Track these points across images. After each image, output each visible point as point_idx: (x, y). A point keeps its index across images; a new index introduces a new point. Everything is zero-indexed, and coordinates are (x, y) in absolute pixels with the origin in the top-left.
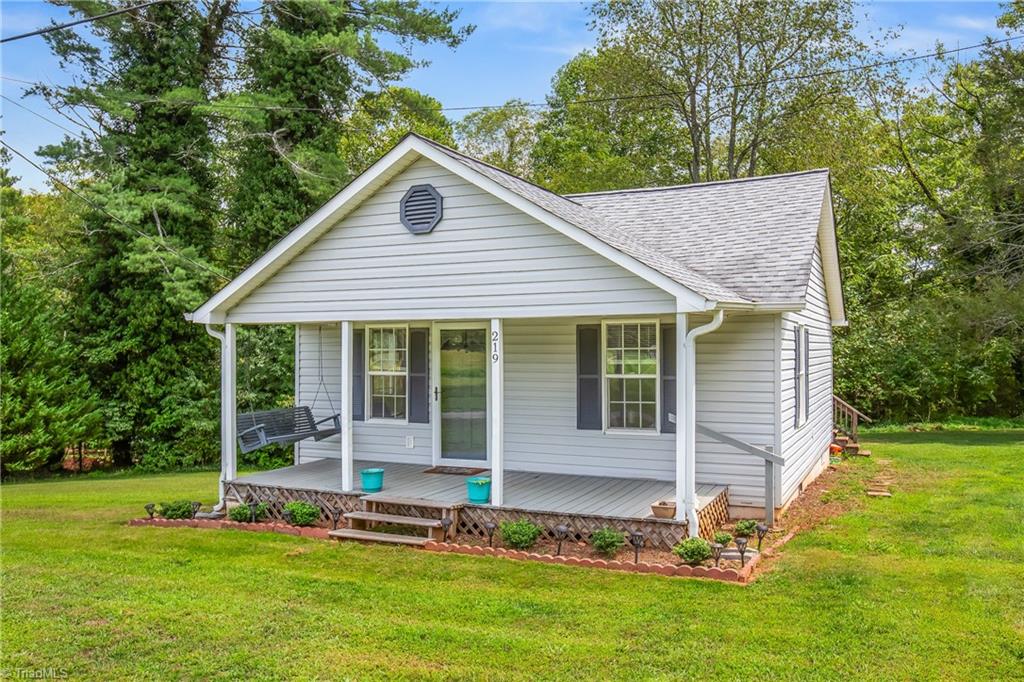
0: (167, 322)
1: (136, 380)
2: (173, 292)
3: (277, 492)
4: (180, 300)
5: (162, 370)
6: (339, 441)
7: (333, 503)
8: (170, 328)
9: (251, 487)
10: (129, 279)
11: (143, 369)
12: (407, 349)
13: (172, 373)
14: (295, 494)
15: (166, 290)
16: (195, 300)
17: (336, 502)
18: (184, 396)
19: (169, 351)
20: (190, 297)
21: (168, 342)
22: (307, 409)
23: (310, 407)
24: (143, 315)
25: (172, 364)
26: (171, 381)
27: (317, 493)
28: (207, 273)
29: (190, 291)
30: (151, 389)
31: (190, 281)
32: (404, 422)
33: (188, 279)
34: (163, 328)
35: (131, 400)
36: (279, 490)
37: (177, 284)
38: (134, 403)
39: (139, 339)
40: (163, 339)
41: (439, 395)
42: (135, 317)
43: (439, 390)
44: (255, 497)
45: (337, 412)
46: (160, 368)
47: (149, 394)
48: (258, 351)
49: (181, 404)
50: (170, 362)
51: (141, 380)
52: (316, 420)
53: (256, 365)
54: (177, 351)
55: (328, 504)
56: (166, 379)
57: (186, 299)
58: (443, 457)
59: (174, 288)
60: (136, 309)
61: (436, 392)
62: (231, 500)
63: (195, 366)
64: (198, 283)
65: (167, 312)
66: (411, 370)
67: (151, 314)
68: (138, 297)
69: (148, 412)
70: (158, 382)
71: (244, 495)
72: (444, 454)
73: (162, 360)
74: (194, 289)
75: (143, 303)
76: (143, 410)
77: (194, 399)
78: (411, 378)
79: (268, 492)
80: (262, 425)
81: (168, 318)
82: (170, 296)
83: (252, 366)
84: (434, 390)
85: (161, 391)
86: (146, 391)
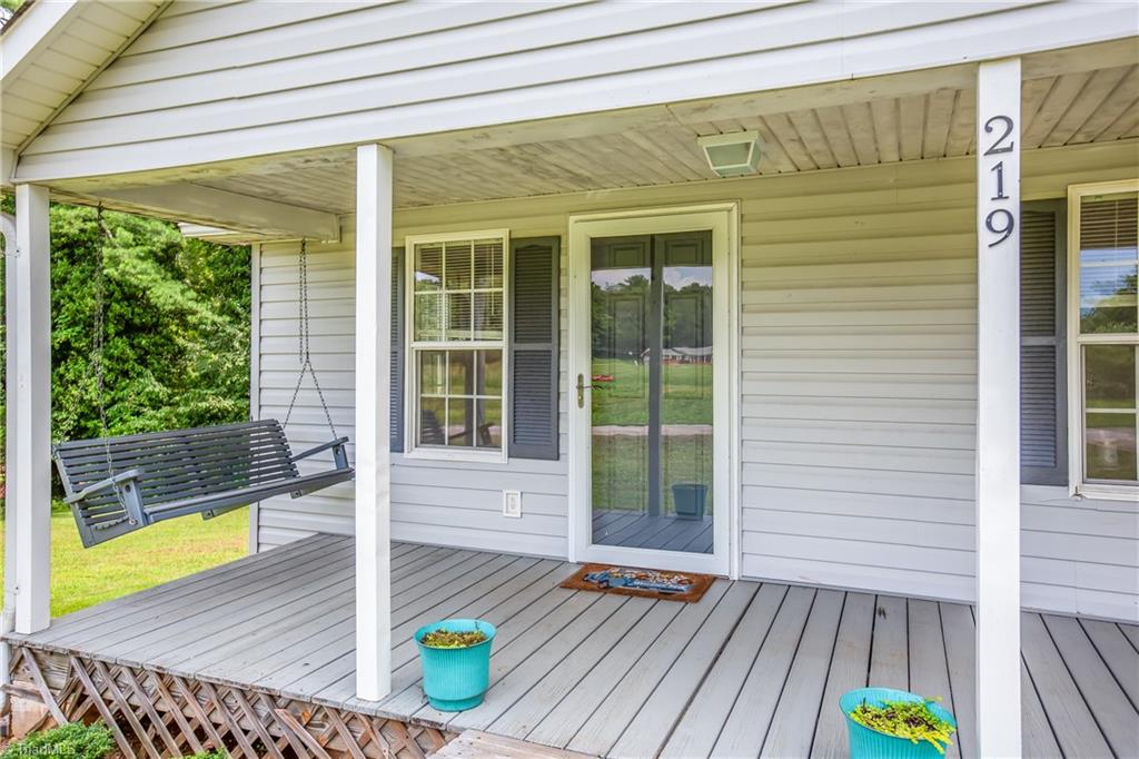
0: (116, 307)
1: (74, 382)
2: (115, 261)
3: (153, 683)
4: (123, 273)
5: (110, 370)
6: (349, 498)
7: (325, 732)
8: (121, 316)
9: (80, 660)
10: (66, 251)
11: (82, 368)
12: (505, 290)
13: (125, 374)
14: (207, 693)
15: (105, 260)
16: (143, 272)
17: (335, 734)
18: (141, 405)
19: (120, 346)
20: (138, 269)
21: (118, 334)
22: (274, 427)
23: (281, 421)
24: (83, 298)
25: (125, 361)
26: (123, 384)
27: (273, 698)
28: (163, 239)
29: (140, 262)
30: (94, 395)
31: (139, 249)
32: (498, 457)
33: (137, 245)
34: (110, 314)
35: (67, 410)
36: (161, 676)
37: (120, 251)
38: (69, 413)
39: (78, 329)
40: (111, 330)
41: (587, 394)
42: (71, 299)
43: (587, 382)
44: (92, 691)
45: (340, 433)
46: (108, 367)
47: (91, 400)
48: (237, 345)
49: (138, 414)
50: (121, 360)
51: (81, 383)
52: (295, 450)
53: (234, 363)
54: (132, 346)
55: (308, 738)
56: (116, 380)
57: (133, 271)
58: (594, 542)
59: (116, 257)
60: (73, 289)
61: (580, 388)
62: (25, 693)
63: (156, 365)
64: (151, 252)
65: (117, 295)
66: (517, 336)
67: (94, 297)
68: (76, 274)
69: (90, 424)
70: (107, 386)
71: (61, 681)
72: (598, 535)
73: (111, 358)
74: (142, 259)
75: (83, 282)
76: (83, 423)
77: (154, 408)
78: (517, 357)
79: (127, 678)
80: (132, 473)
81: (118, 302)
82: (110, 267)
83: (229, 365)
84: (573, 382)
85: (108, 397)
86: (88, 397)
